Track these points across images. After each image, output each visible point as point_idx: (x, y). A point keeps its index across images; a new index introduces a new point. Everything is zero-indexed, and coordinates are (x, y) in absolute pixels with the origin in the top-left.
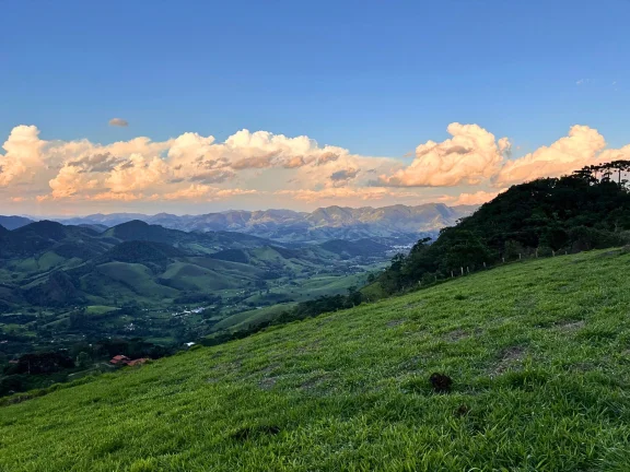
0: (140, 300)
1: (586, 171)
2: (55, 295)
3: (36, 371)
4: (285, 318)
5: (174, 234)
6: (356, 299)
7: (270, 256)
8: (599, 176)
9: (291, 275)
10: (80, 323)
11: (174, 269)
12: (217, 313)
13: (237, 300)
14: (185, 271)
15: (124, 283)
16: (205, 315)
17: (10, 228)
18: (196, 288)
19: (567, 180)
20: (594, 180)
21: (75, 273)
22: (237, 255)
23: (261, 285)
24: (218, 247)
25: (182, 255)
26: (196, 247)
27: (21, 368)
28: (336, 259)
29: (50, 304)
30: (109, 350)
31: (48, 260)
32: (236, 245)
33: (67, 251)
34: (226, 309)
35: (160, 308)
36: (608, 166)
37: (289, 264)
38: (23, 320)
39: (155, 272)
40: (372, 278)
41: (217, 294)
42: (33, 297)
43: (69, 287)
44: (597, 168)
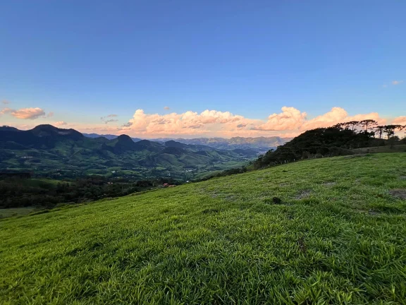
0: (172, 166)
1: (338, 125)
2: (147, 163)
3: (142, 186)
4: (219, 175)
5: (183, 145)
6: (245, 170)
7: (214, 153)
8: (344, 127)
9: (222, 161)
10: (154, 172)
11: (183, 157)
12: (196, 171)
13: (203, 168)
14: (186, 157)
15: (167, 160)
16: (193, 172)
17: (135, 142)
18: (189, 163)
19: (330, 129)
20: (342, 129)
21: (153, 157)
22: (203, 153)
23: (211, 164)
24: (197, 150)
25: (185, 152)
26: (190, 149)
27: (138, 185)
28: (238, 156)
29: (146, 166)
30: (163, 181)
31: (146, 152)
32: (203, 149)
33: (151, 149)
34: (200, 171)
35: (178, 169)
36: (348, 123)
37: (221, 156)
38: (138, 170)
39: (177, 157)
40: (251, 163)
41: (197, 166)
42: (141, 163)
43: (152, 161)
44: (343, 124)
